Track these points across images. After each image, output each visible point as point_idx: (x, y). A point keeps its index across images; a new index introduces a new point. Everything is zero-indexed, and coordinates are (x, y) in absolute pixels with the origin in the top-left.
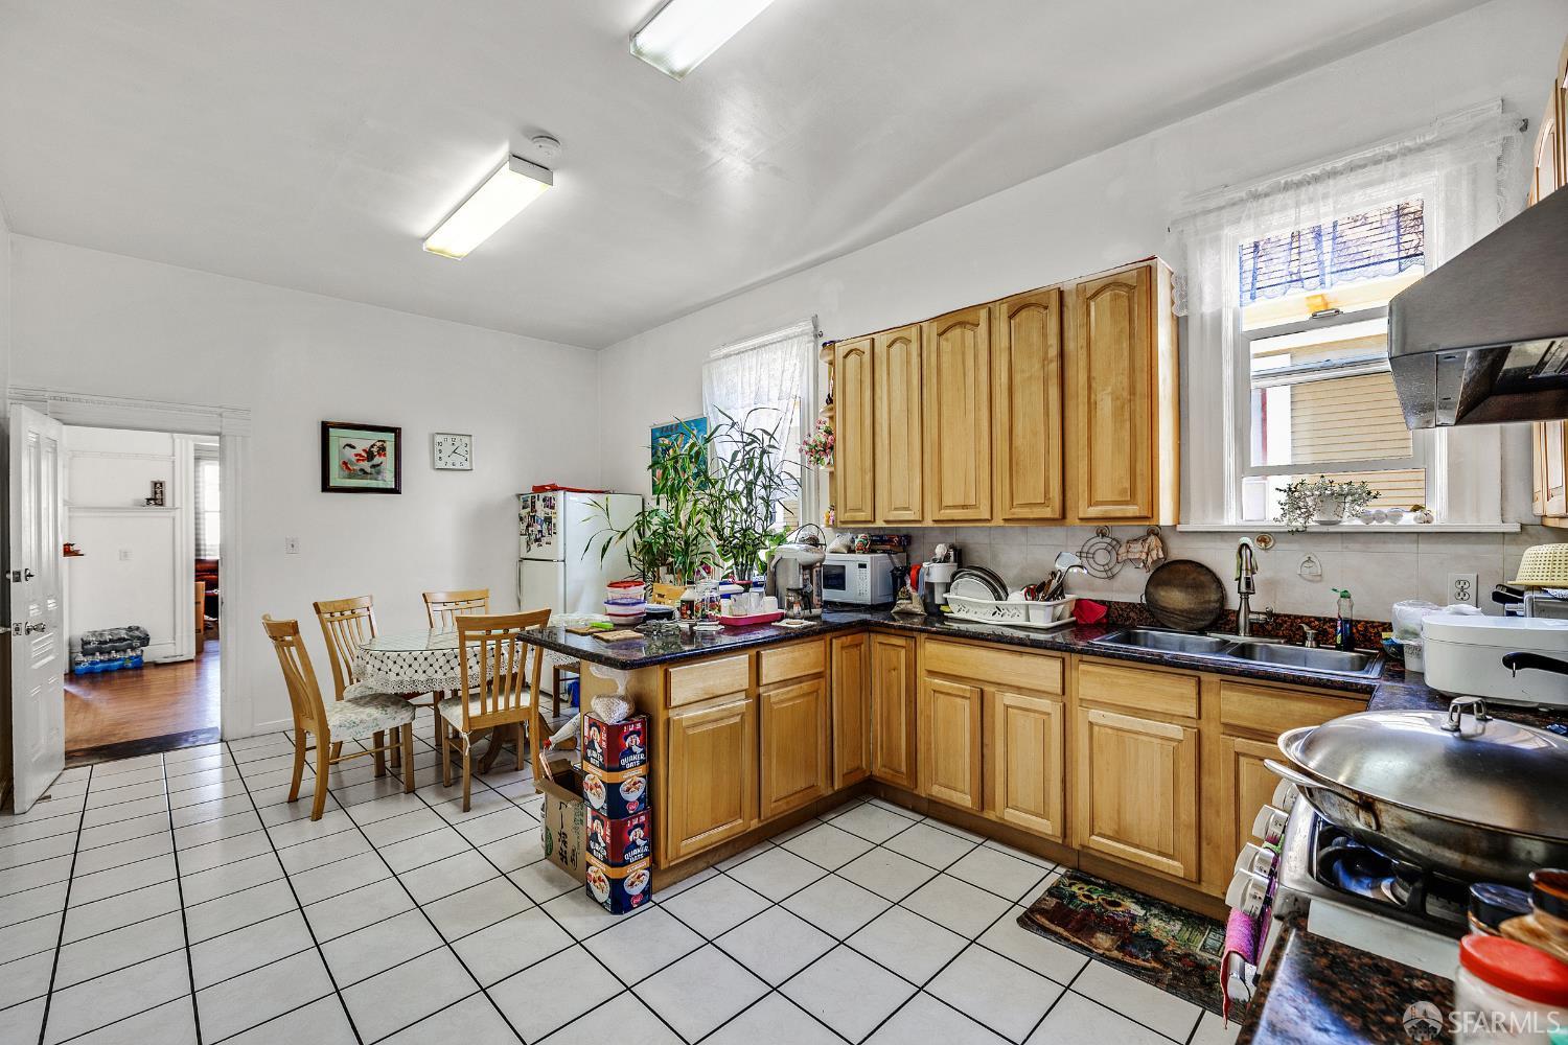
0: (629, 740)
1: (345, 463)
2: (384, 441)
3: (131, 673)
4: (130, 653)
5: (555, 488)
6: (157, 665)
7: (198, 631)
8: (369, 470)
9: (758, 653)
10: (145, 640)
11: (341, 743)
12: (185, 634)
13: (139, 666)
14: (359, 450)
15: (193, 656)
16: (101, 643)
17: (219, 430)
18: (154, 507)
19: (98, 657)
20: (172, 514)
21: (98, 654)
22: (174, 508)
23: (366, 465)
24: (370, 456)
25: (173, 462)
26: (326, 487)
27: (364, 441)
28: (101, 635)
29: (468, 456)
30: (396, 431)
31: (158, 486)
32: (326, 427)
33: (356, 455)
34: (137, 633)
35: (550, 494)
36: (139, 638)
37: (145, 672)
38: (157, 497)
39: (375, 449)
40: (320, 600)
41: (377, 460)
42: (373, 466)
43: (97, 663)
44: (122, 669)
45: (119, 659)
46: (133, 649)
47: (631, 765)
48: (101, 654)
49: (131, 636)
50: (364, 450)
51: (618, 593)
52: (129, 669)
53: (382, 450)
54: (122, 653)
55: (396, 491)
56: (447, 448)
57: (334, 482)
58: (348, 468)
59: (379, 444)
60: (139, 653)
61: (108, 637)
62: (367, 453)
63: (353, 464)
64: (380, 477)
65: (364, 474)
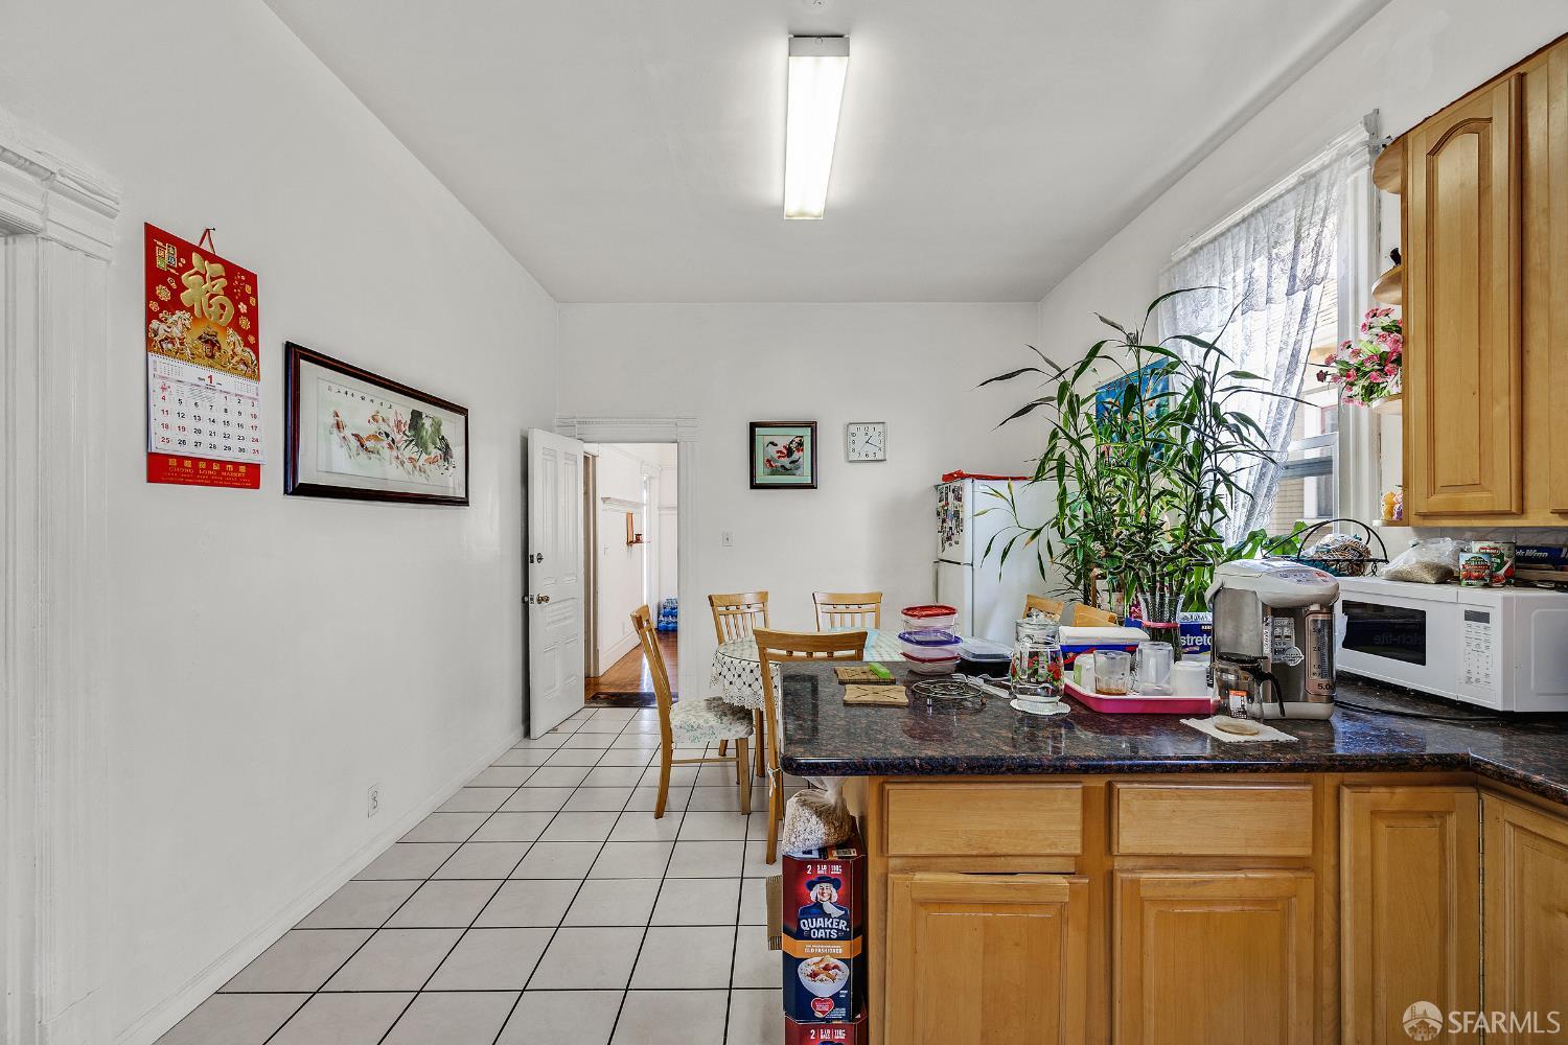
0: (817, 889)
1: (768, 461)
2: (801, 436)
5: (962, 476)
8: (788, 466)
9: (1110, 785)
11: (727, 741)
14: (780, 447)
17: (675, 437)
23: (786, 461)
24: (790, 452)
26: (753, 484)
29: (882, 446)
30: (812, 426)
32: (753, 427)
33: (778, 452)
35: (959, 483)
39: (793, 446)
40: (715, 592)
41: (796, 456)
42: (792, 462)
47: (821, 934)
50: (785, 447)
51: (917, 623)
53: (801, 444)
55: (812, 486)
56: (861, 438)
57: (760, 479)
58: (771, 465)
59: (797, 439)
62: (787, 449)
63: (775, 461)
64: (798, 472)
65: (785, 470)
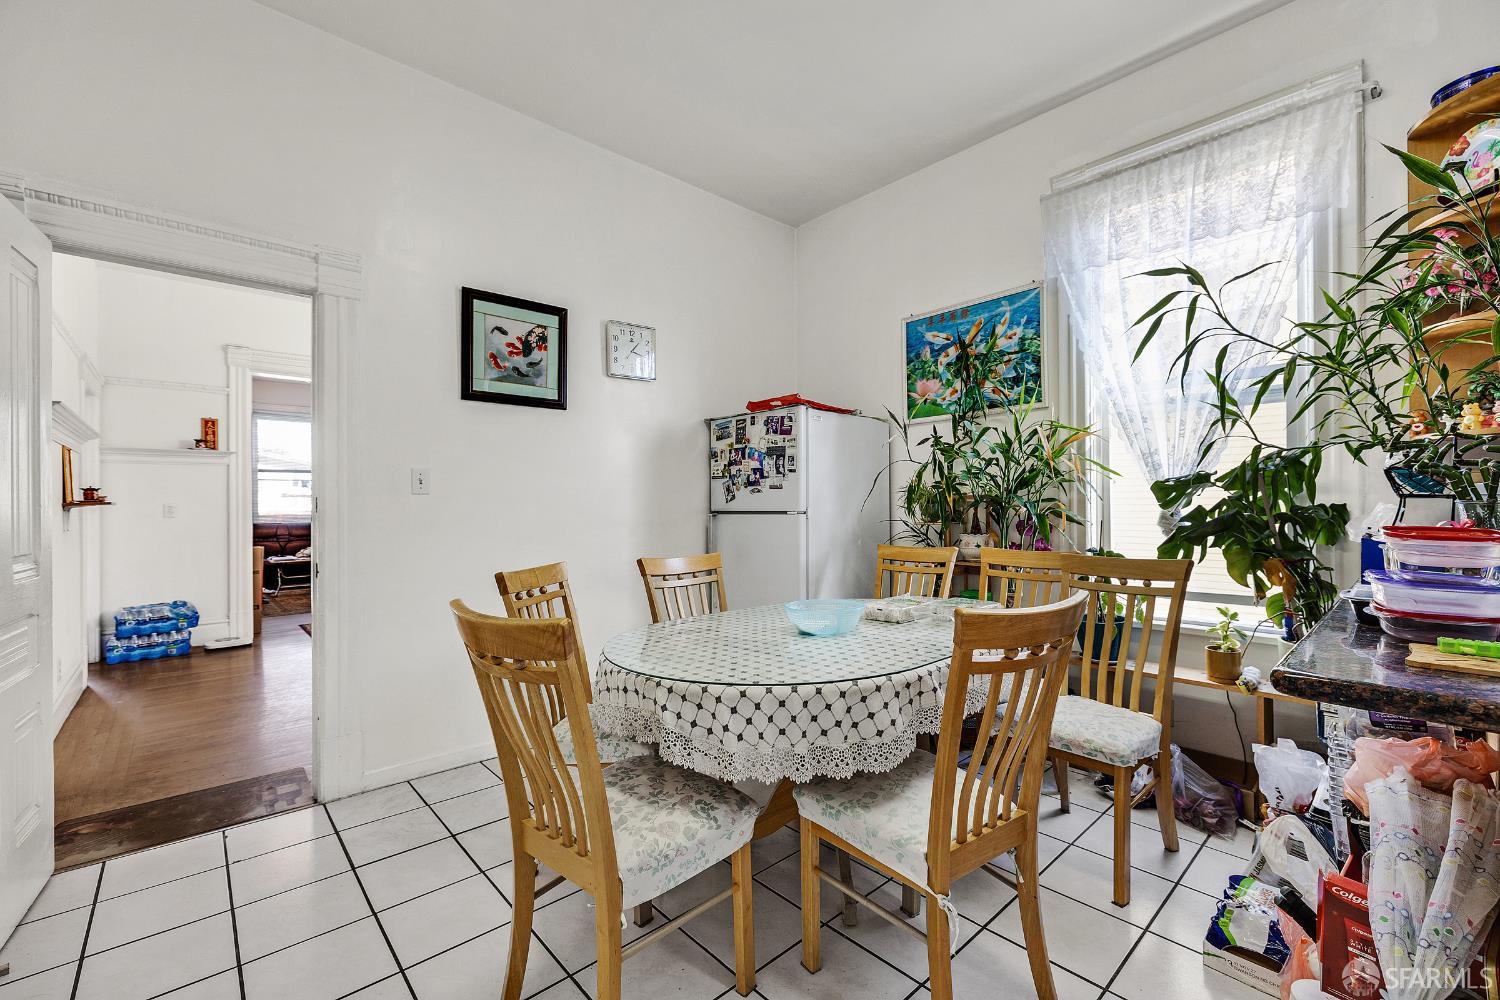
1: (493, 356)
2: (545, 327)
3: (176, 662)
4: (175, 636)
6: (209, 652)
7: (256, 607)
8: (524, 369)
10: (193, 619)
12: (241, 611)
13: (187, 652)
14: (512, 338)
15: (249, 640)
16: (139, 623)
17: (311, 282)
18: (205, 450)
19: (136, 641)
20: (226, 460)
21: (135, 637)
22: (228, 453)
23: (520, 361)
24: (527, 348)
25: (228, 395)
26: (468, 393)
27: (520, 324)
28: (139, 612)
30: (562, 313)
31: (209, 425)
32: (469, 296)
33: (508, 345)
34: (183, 610)
35: (779, 413)
36: (186, 617)
37: (194, 661)
38: (208, 436)
39: (533, 339)
41: (536, 355)
42: (531, 364)
43: (134, 649)
44: (166, 656)
45: (162, 644)
46: (179, 631)
48: (139, 637)
49: (177, 614)
50: (519, 339)
52: (174, 656)
53: (543, 339)
54: (165, 636)
55: (559, 404)
56: (625, 345)
57: (482, 384)
58: (498, 365)
59: (539, 331)
60: (186, 635)
61: (148, 615)
62: (522, 343)
63: (504, 359)
64: (539, 381)
65: (519, 376)
